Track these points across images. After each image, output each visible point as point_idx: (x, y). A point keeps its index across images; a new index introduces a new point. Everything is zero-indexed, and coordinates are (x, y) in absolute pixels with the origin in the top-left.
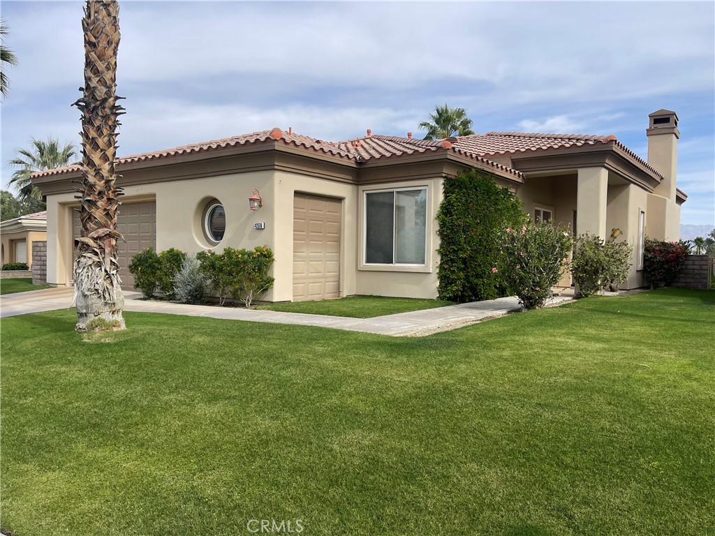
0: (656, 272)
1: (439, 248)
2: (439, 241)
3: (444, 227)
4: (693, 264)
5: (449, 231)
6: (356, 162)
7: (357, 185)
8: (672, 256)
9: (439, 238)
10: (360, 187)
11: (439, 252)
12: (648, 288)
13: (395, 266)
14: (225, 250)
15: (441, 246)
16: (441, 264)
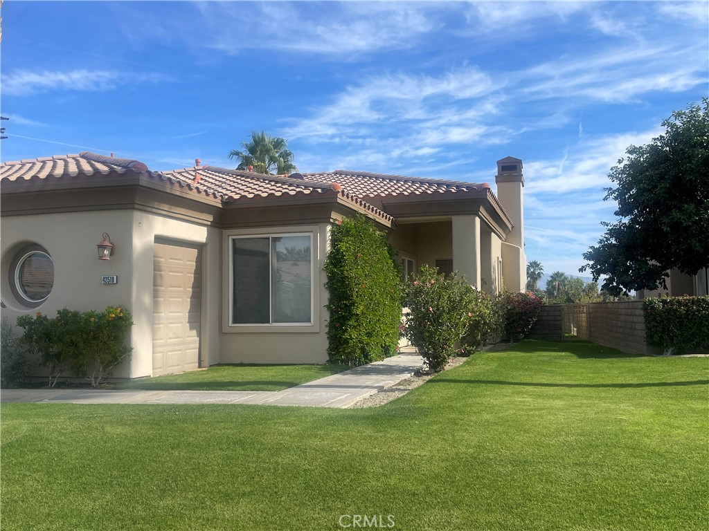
0: (516, 324)
1: (327, 304)
2: (326, 295)
3: (334, 279)
4: (548, 315)
5: (339, 284)
6: (223, 203)
7: (220, 228)
8: (530, 307)
9: (328, 292)
10: (226, 232)
11: (328, 307)
12: (508, 341)
13: (273, 326)
14: (59, 312)
15: (331, 301)
16: (331, 322)
